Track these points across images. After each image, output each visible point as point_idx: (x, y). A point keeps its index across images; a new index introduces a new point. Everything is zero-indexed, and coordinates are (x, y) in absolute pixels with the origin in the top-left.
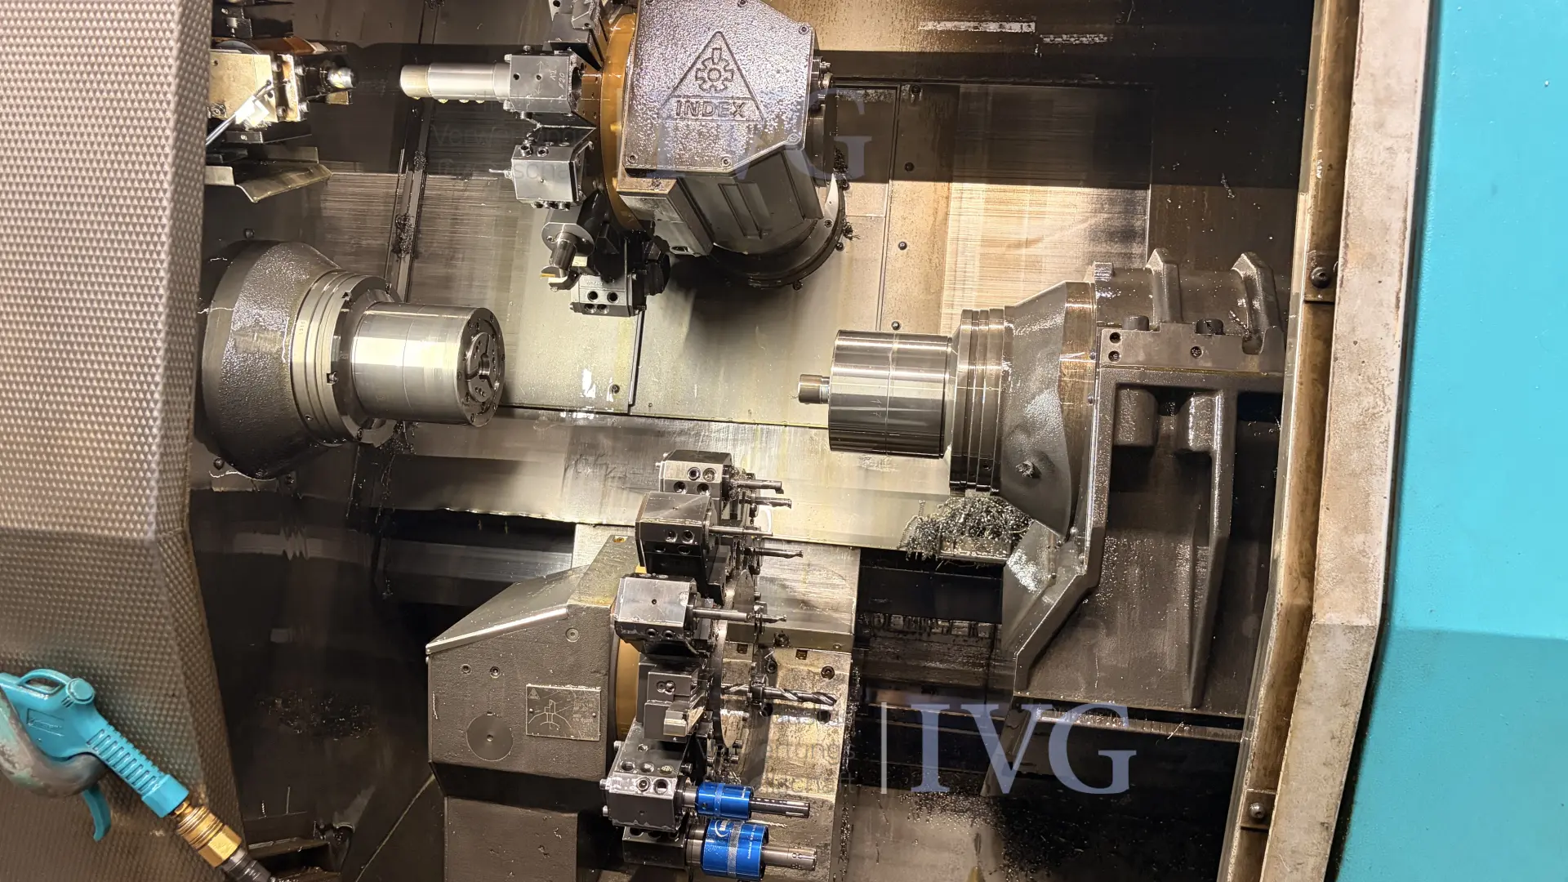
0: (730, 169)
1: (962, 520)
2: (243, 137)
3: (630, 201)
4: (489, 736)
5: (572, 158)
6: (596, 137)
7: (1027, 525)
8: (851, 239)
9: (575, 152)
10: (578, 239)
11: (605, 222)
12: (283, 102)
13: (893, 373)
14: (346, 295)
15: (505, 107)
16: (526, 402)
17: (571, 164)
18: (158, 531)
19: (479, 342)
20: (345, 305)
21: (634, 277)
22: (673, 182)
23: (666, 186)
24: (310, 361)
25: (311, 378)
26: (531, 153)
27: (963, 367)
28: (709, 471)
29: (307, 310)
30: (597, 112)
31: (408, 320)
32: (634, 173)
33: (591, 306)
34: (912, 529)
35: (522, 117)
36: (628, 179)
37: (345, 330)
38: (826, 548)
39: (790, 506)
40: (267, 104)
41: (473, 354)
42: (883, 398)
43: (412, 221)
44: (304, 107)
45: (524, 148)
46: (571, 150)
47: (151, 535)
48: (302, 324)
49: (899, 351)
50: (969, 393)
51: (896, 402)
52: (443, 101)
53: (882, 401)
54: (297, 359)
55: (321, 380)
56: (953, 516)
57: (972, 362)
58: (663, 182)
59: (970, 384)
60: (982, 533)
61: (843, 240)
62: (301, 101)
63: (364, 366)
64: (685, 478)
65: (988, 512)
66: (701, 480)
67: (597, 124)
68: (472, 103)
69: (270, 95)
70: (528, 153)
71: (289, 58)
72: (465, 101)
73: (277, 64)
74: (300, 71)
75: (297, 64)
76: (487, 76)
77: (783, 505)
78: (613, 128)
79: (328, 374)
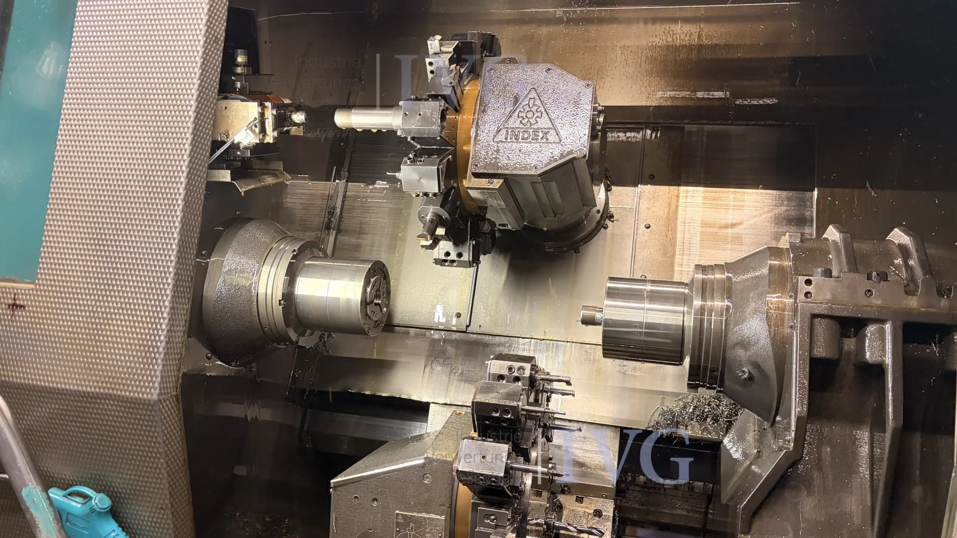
0: (539, 172)
1: (691, 410)
2: (238, 153)
3: (474, 194)
5: (439, 165)
6: (454, 153)
7: (737, 415)
8: (613, 221)
9: (441, 161)
10: (440, 217)
11: (457, 208)
12: (263, 131)
13: (647, 305)
14: (294, 251)
15: (399, 134)
16: (402, 323)
17: (438, 169)
18: (160, 394)
19: (375, 282)
20: (294, 257)
21: (474, 242)
22: (502, 181)
23: (497, 183)
24: (269, 292)
25: (269, 303)
26: (413, 162)
27: (697, 303)
28: (520, 368)
29: (269, 260)
30: (455, 139)
31: (331, 268)
32: (477, 175)
33: (445, 261)
34: (656, 415)
35: (409, 140)
36: (473, 179)
37: (292, 274)
38: (596, 426)
39: (573, 395)
40: (254, 132)
41: (371, 290)
42: (641, 323)
43: (338, 210)
44: (276, 134)
45: (409, 159)
46: (439, 160)
47: (155, 397)
48: (266, 269)
49: (651, 291)
50: (702, 321)
51: (649, 326)
52: (360, 131)
53: (640, 325)
54: (262, 290)
55: (275, 304)
56: (685, 407)
57: (704, 299)
58: (495, 181)
59: (702, 314)
60: (705, 419)
61: (608, 222)
62: (274, 130)
63: (302, 296)
64: (505, 372)
65: (709, 405)
66: (516, 374)
67: (455, 146)
68: (379, 131)
69: (256, 126)
70: (411, 162)
71: (267, 104)
72: (374, 131)
73: (263, 107)
74: (274, 112)
75: (273, 108)
76: (388, 114)
77: (570, 394)
78: (465, 148)
79: (280, 301)
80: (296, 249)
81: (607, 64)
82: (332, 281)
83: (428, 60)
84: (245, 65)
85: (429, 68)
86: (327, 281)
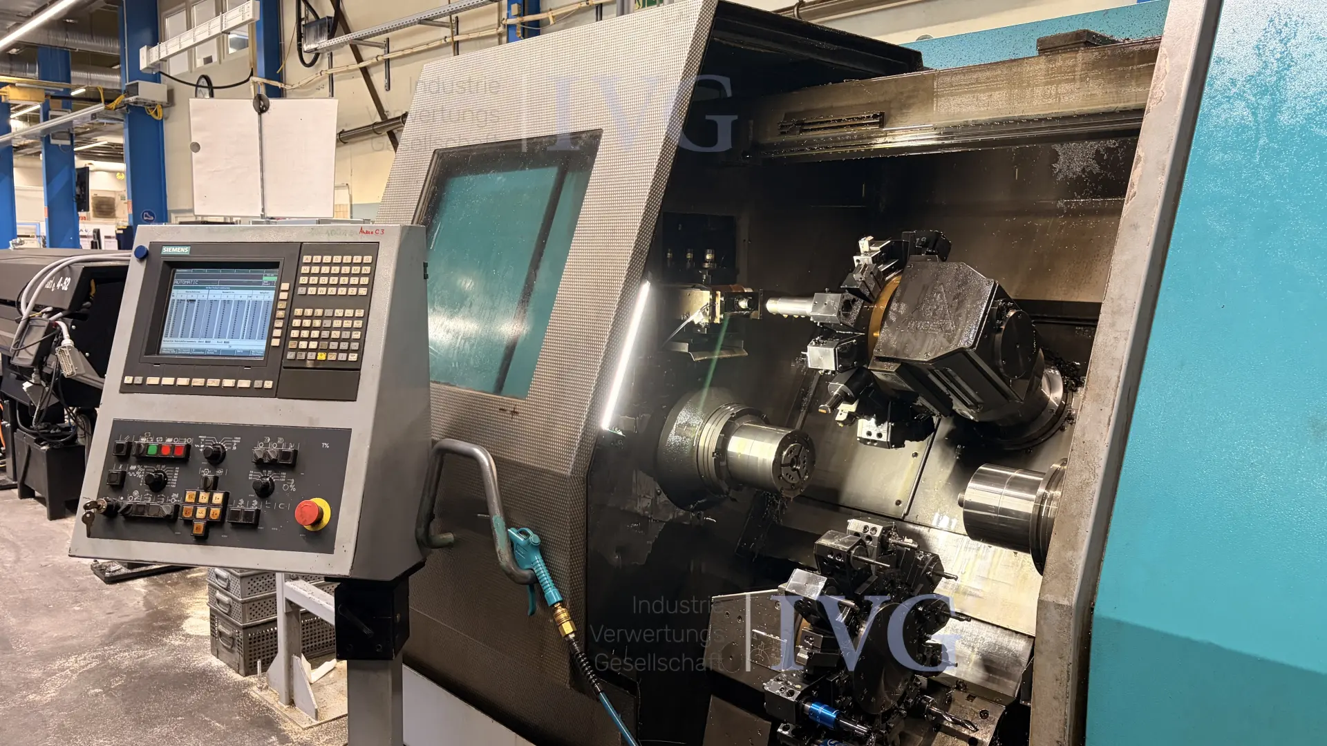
0: (927, 359)
2: (699, 331)
3: (879, 375)
4: (731, 657)
5: (837, 347)
6: (862, 338)
9: (839, 344)
10: (846, 394)
12: (713, 314)
13: (1005, 491)
14: (733, 414)
15: (811, 320)
16: (847, 505)
17: (835, 350)
18: (572, 473)
19: (794, 447)
20: (731, 418)
21: (892, 424)
22: (899, 365)
23: (893, 367)
24: (706, 446)
25: (706, 454)
26: (818, 344)
27: (1041, 490)
28: (874, 529)
29: (712, 419)
30: (867, 326)
31: (761, 430)
32: (879, 359)
33: (868, 440)
35: (818, 325)
36: (877, 362)
37: (727, 433)
38: (1010, 632)
39: (956, 579)
40: (704, 314)
41: (787, 454)
42: (996, 508)
44: (723, 316)
45: (815, 341)
46: (837, 343)
47: (569, 474)
48: (708, 425)
49: (1016, 478)
50: (1041, 509)
51: (1004, 511)
52: (786, 316)
53: (996, 510)
54: (701, 444)
55: (710, 455)
57: (1048, 488)
58: (894, 365)
59: (1042, 502)
62: (721, 313)
63: (733, 453)
64: (860, 530)
66: (868, 533)
67: (867, 331)
69: (707, 310)
70: (816, 343)
71: (719, 293)
72: (796, 317)
73: (714, 295)
74: (723, 299)
75: (722, 296)
77: (953, 578)
78: (875, 334)
79: (713, 453)
80: (735, 412)
82: (756, 441)
83: (855, 258)
84: (711, 261)
85: (856, 264)
86: (752, 441)
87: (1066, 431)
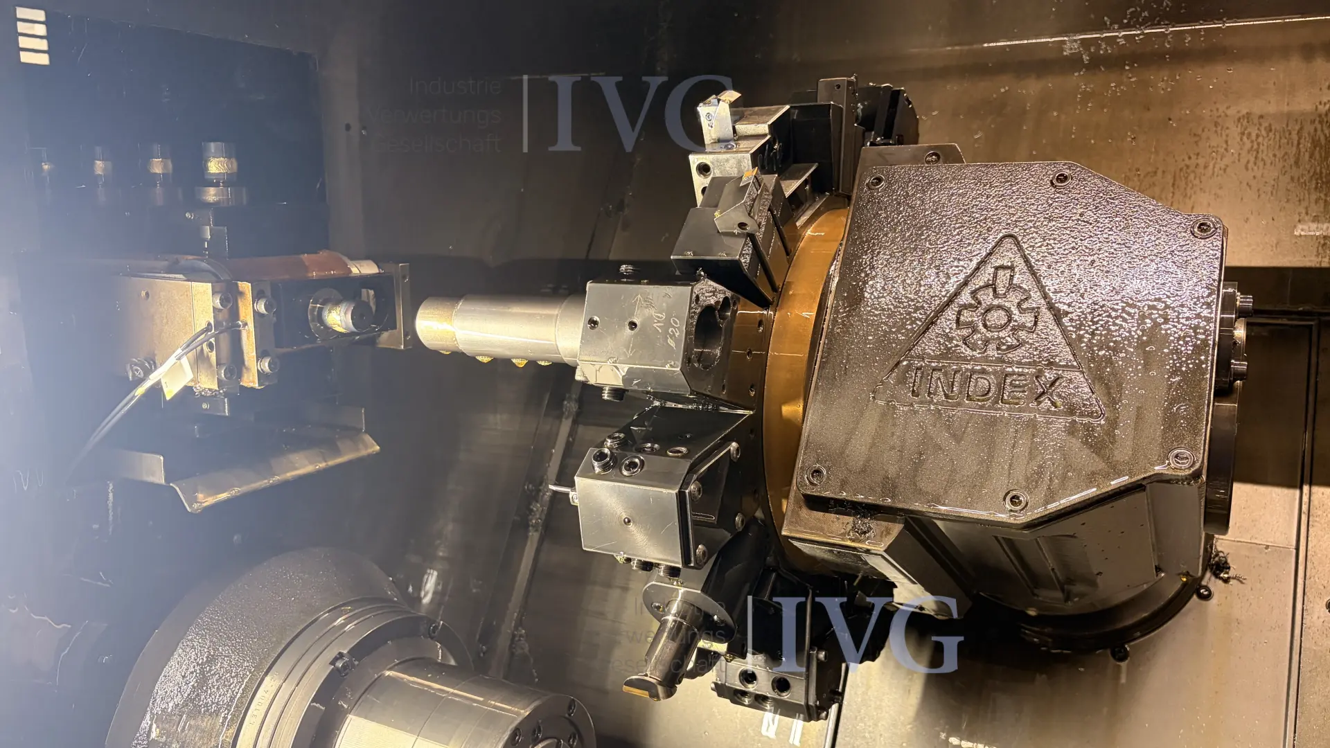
5: (685, 484)
6: (755, 424)
8: (1226, 581)
9: (692, 469)
11: (768, 570)
12: (234, 360)
15: (580, 375)
17: (681, 496)
21: (822, 655)
22: (897, 528)
23: (877, 534)
26: (611, 466)
30: (759, 384)
32: (817, 503)
33: (743, 694)
35: (606, 395)
36: (805, 513)
44: (265, 365)
45: (601, 457)
46: (686, 465)
52: (484, 360)
58: (876, 526)
61: (1209, 580)
62: (261, 355)
67: (757, 404)
68: (532, 364)
69: (210, 346)
70: (605, 467)
71: (245, 287)
72: (520, 363)
73: (229, 297)
74: (261, 307)
75: (257, 296)
76: (549, 317)
78: (786, 410)
80: (345, 652)
81: (1201, 161)
83: (695, 160)
84: (227, 181)
85: (699, 182)
87: (1214, 601)
